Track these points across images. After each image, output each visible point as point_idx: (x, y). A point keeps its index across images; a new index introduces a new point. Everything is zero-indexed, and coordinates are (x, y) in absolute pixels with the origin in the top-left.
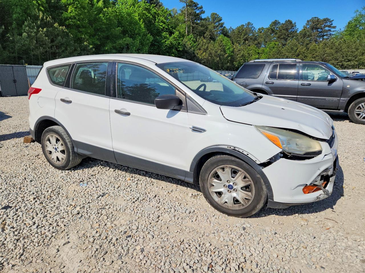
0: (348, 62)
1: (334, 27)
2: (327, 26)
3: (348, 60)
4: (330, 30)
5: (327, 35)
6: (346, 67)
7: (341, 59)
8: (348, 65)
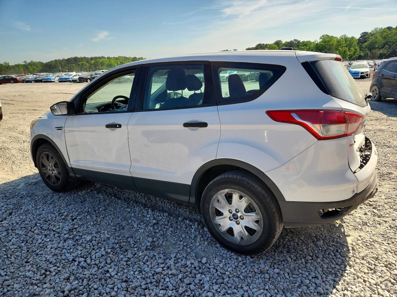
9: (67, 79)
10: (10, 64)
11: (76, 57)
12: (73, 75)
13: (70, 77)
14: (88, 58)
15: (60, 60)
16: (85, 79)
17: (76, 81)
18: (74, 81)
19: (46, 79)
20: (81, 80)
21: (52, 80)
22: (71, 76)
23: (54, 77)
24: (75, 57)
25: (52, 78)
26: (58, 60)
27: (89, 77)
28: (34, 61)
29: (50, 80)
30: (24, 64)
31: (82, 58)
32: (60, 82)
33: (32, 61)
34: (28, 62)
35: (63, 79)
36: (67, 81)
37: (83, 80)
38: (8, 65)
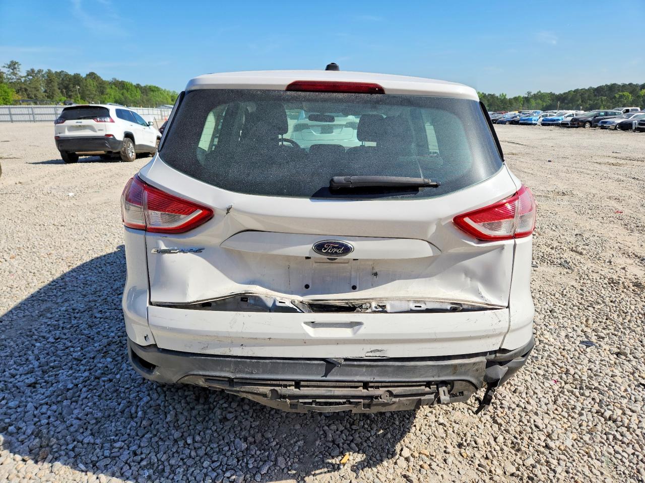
9: (555, 120)
10: (508, 97)
11: (615, 84)
12: (566, 115)
13: (560, 118)
14: (637, 86)
15: (584, 89)
16: (582, 121)
17: (567, 124)
18: (564, 125)
19: (524, 120)
20: (574, 124)
21: (533, 122)
22: (564, 116)
23: (538, 117)
24: (613, 84)
25: (534, 118)
26: (582, 89)
27: (590, 119)
28: (542, 92)
29: (530, 122)
30: (526, 96)
31: (624, 86)
32: (543, 125)
33: (540, 92)
34: (532, 94)
35: (548, 121)
36: (552, 125)
37: (578, 124)
38: (505, 98)
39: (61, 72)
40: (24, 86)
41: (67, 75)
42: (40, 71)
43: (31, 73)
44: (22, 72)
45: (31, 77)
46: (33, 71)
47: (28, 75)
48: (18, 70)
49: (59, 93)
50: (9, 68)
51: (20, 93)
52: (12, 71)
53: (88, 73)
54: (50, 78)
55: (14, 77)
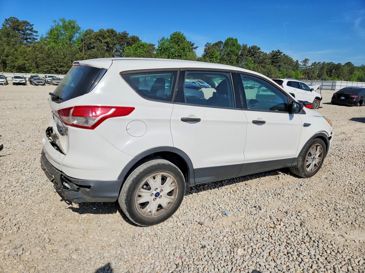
0: (60, 67)
1: (36, 32)
2: (28, 29)
3: (61, 65)
4: (31, 34)
5: (30, 38)
6: (60, 72)
7: (54, 64)
8: (61, 70)
39: (330, 63)
40: (307, 71)
41: (333, 64)
42: (319, 63)
43: (314, 64)
44: (309, 64)
45: (313, 66)
46: (315, 63)
47: (312, 65)
48: (307, 63)
49: (325, 74)
50: (303, 62)
51: (305, 75)
52: (304, 64)
53: (347, 62)
54: (323, 66)
55: (304, 67)
